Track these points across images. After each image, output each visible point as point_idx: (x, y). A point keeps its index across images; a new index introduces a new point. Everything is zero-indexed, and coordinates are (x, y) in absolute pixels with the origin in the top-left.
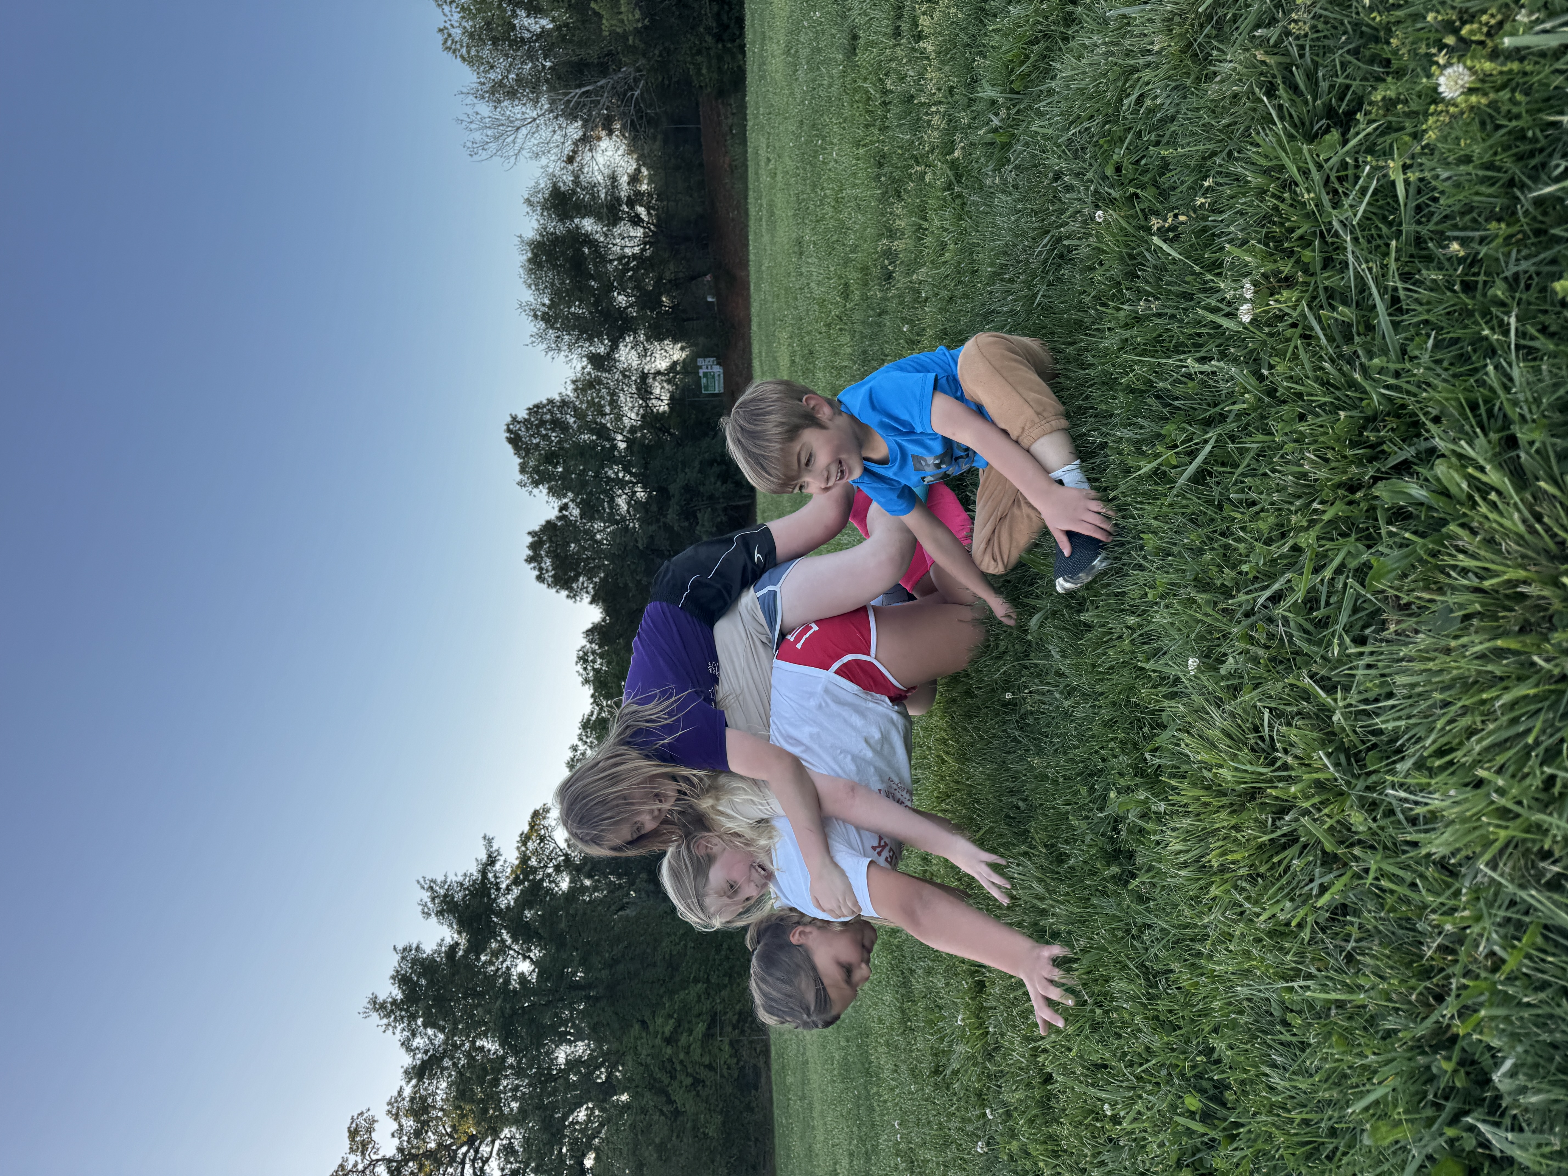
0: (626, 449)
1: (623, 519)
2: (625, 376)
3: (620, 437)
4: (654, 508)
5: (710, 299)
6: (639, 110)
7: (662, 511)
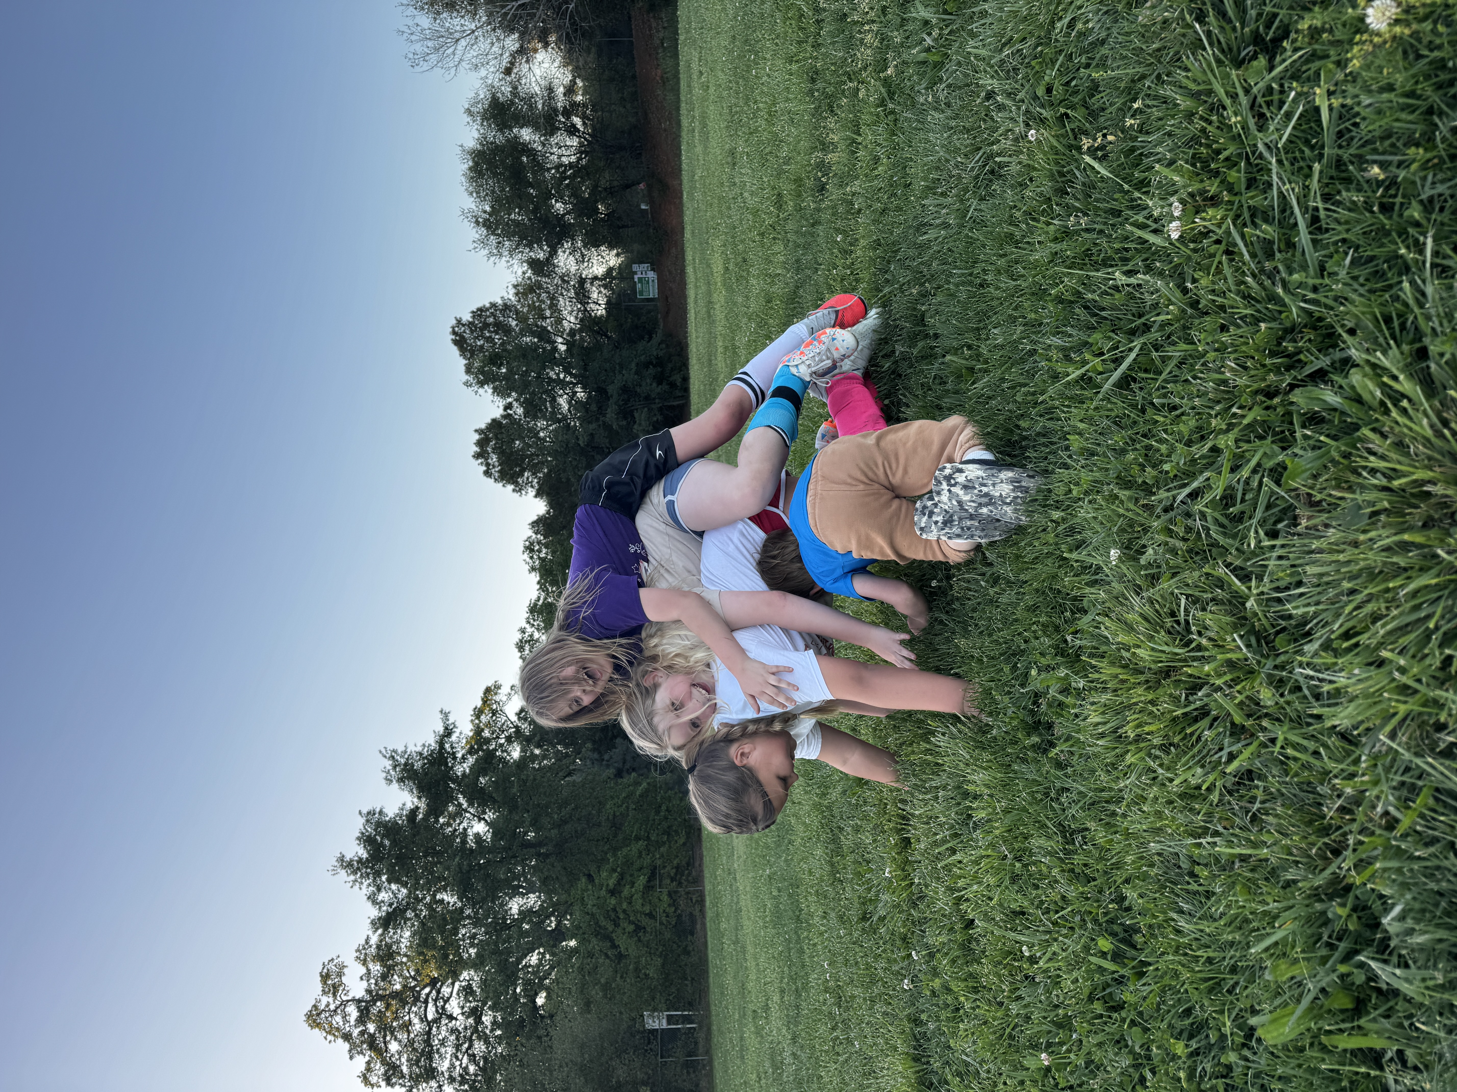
0: (566, 351)
1: (565, 418)
2: (564, 281)
3: (560, 340)
4: (594, 407)
5: (643, 207)
6: (573, 23)
7: (601, 410)
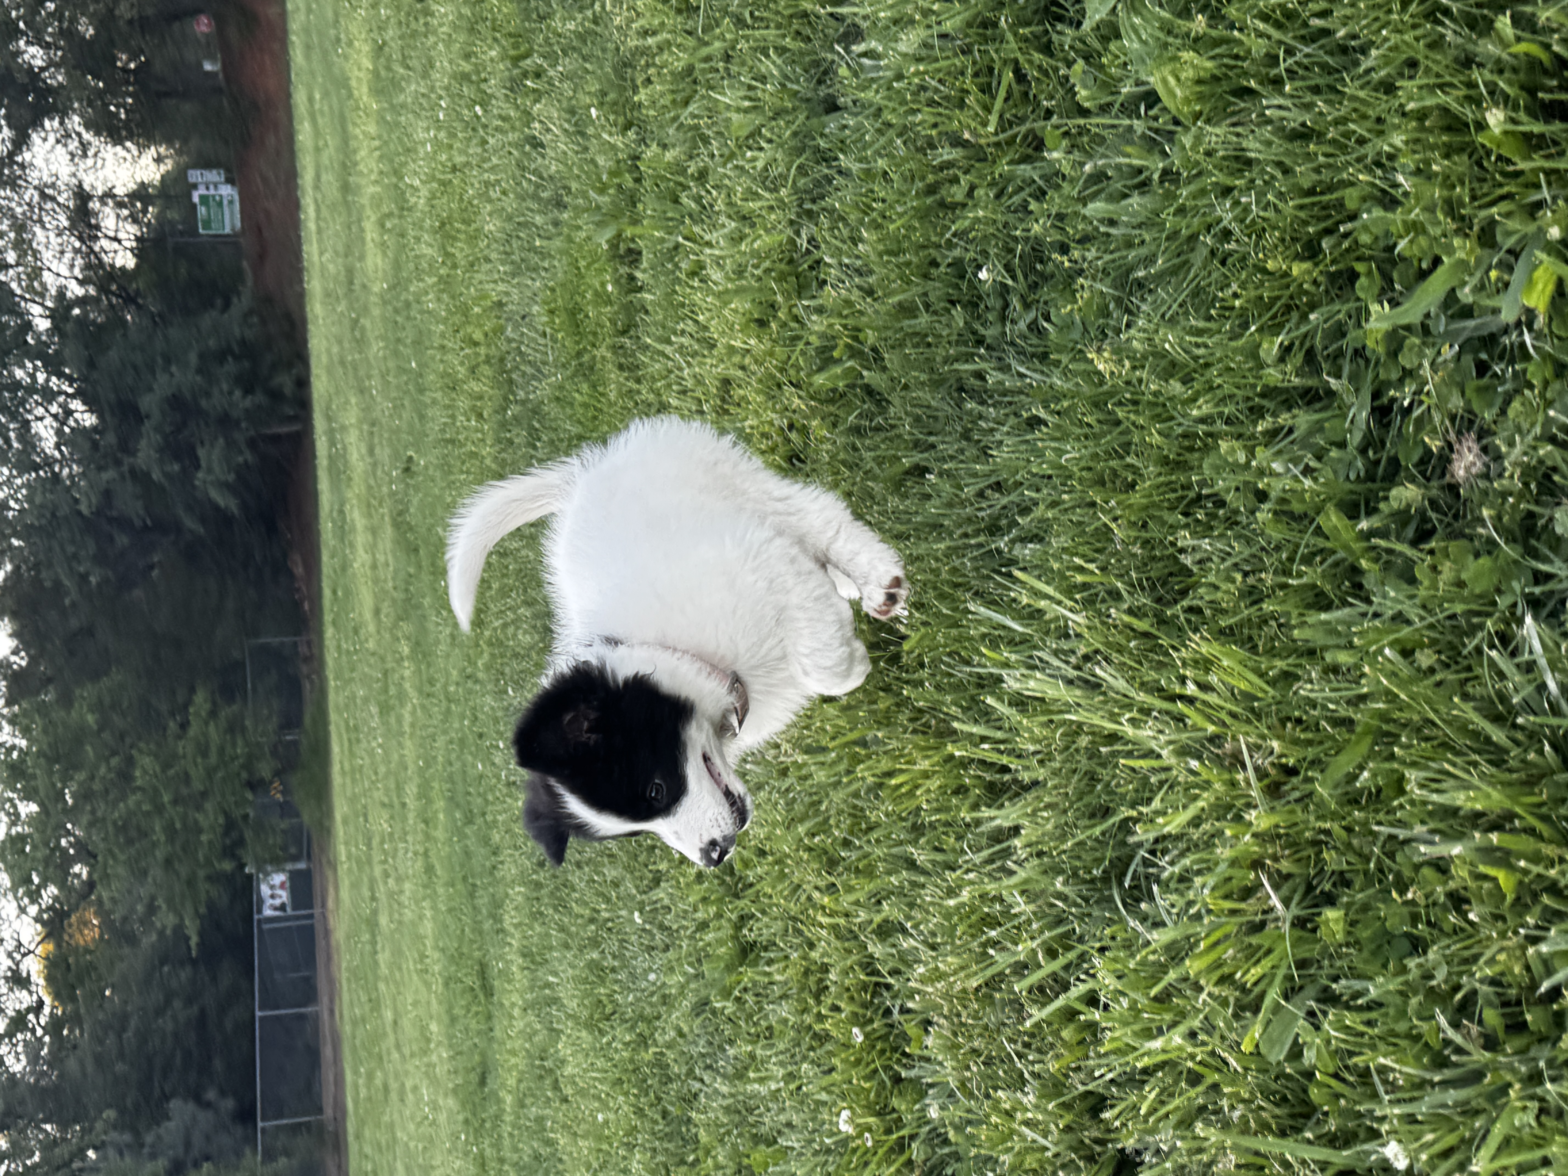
0: (50, 332)
1: (49, 462)
2: (44, 196)
3: (36, 309)
4: (111, 438)
5: (208, 67)
7: (126, 446)
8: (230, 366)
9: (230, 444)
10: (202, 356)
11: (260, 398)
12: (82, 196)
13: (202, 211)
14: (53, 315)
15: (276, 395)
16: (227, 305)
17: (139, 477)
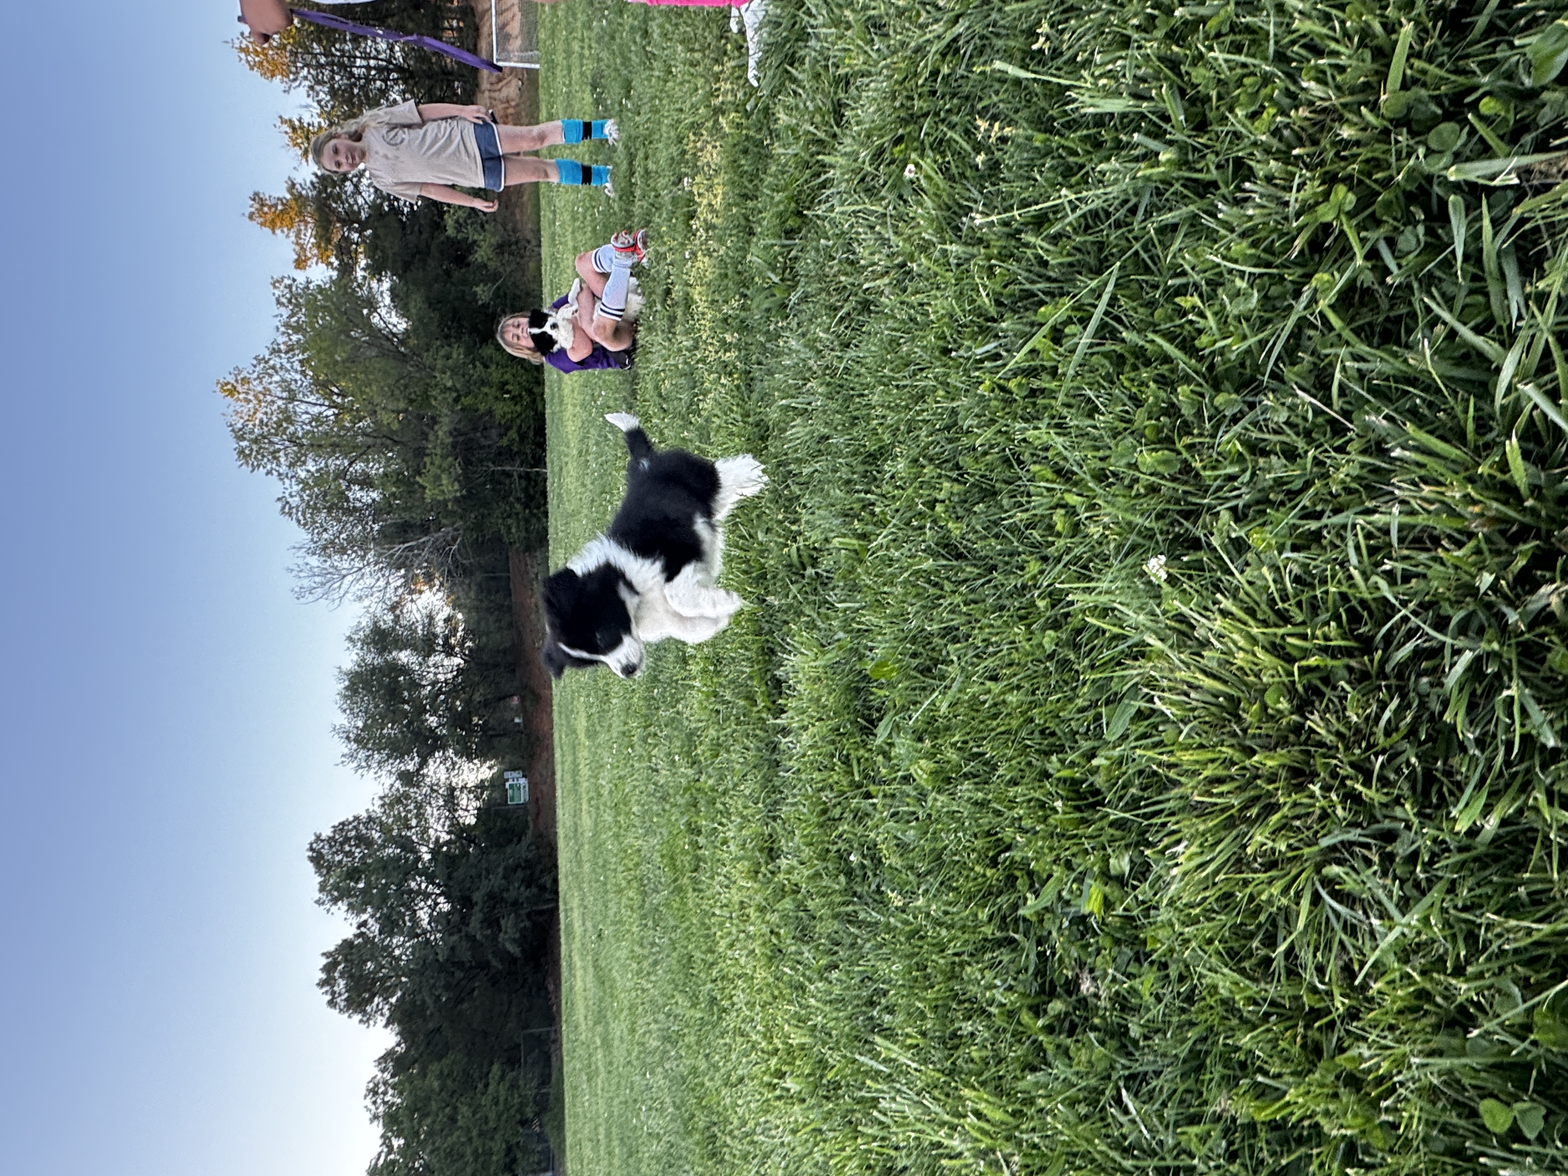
0: (430, 861)
1: (425, 932)
2: (433, 790)
3: (424, 849)
4: (457, 918)
5: (517, 720)
6: (455, 561)
7: (464, 920)
8: (520, 874)
9: (518, 916)
10: (505, 869)
11: (534, 890)
12: (451, 789)
13: (510, 792)
14: (432, 852)
15: (542, 888)
16: (519, 841)
17: (471, 938)
